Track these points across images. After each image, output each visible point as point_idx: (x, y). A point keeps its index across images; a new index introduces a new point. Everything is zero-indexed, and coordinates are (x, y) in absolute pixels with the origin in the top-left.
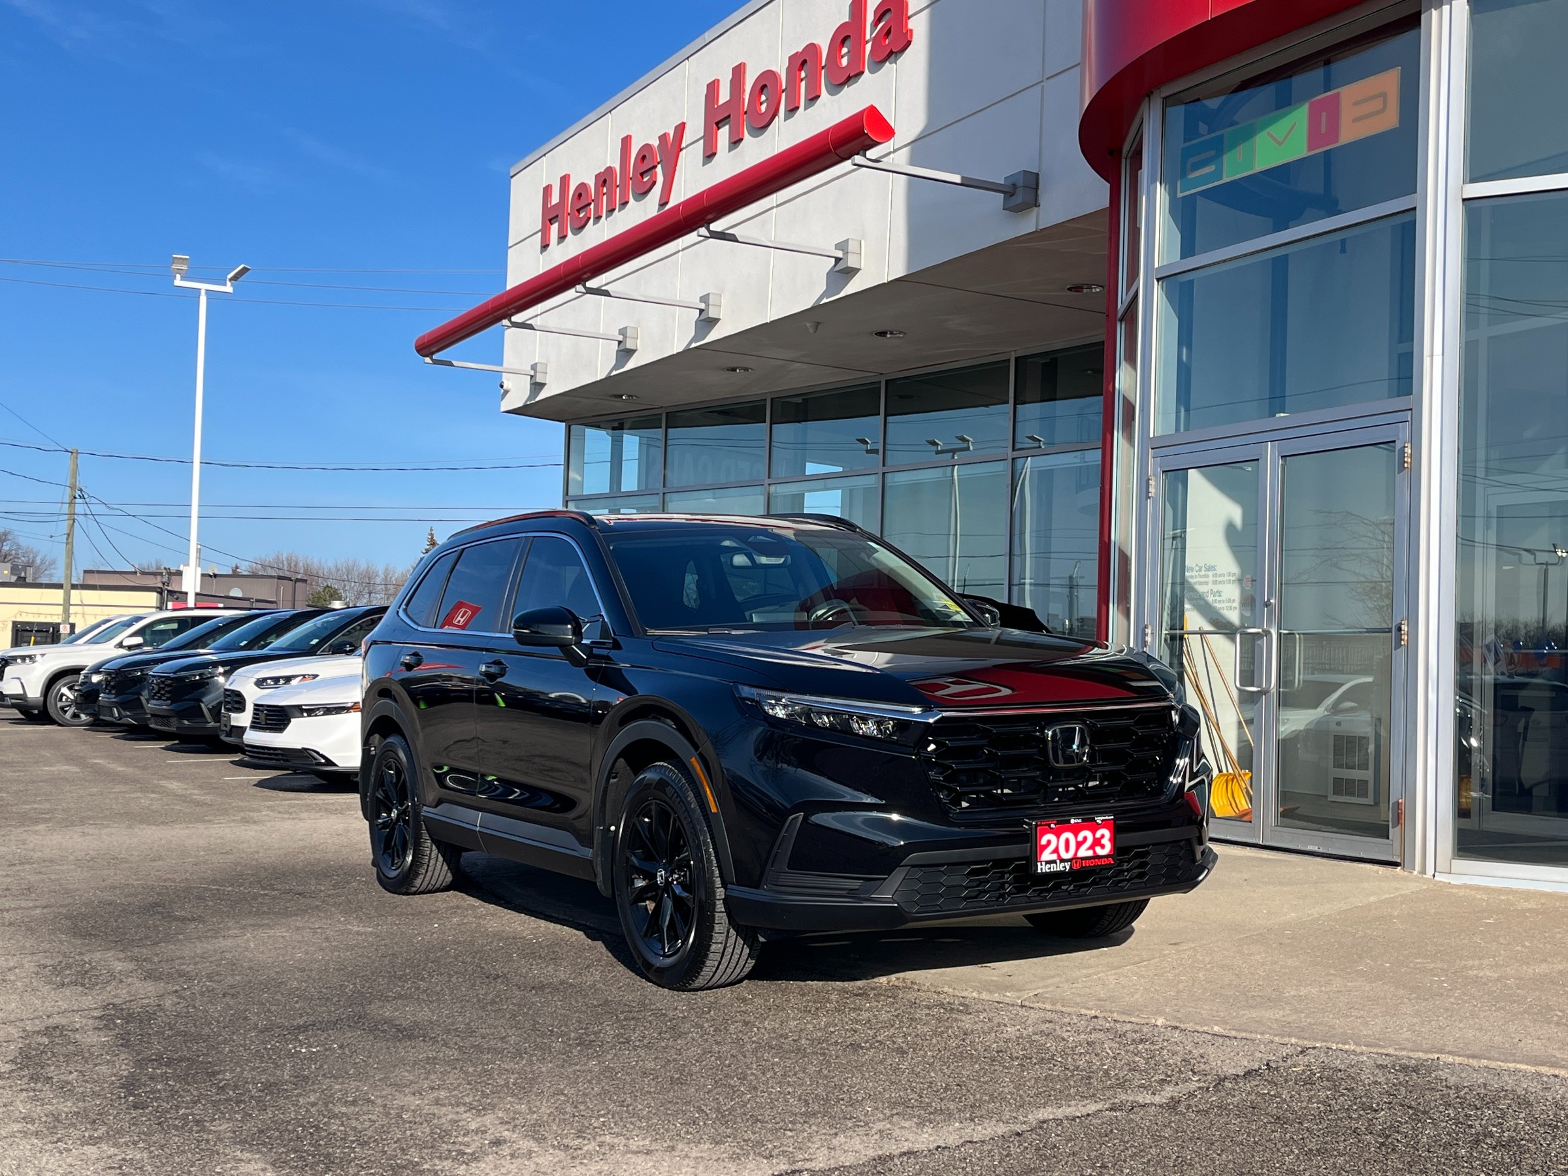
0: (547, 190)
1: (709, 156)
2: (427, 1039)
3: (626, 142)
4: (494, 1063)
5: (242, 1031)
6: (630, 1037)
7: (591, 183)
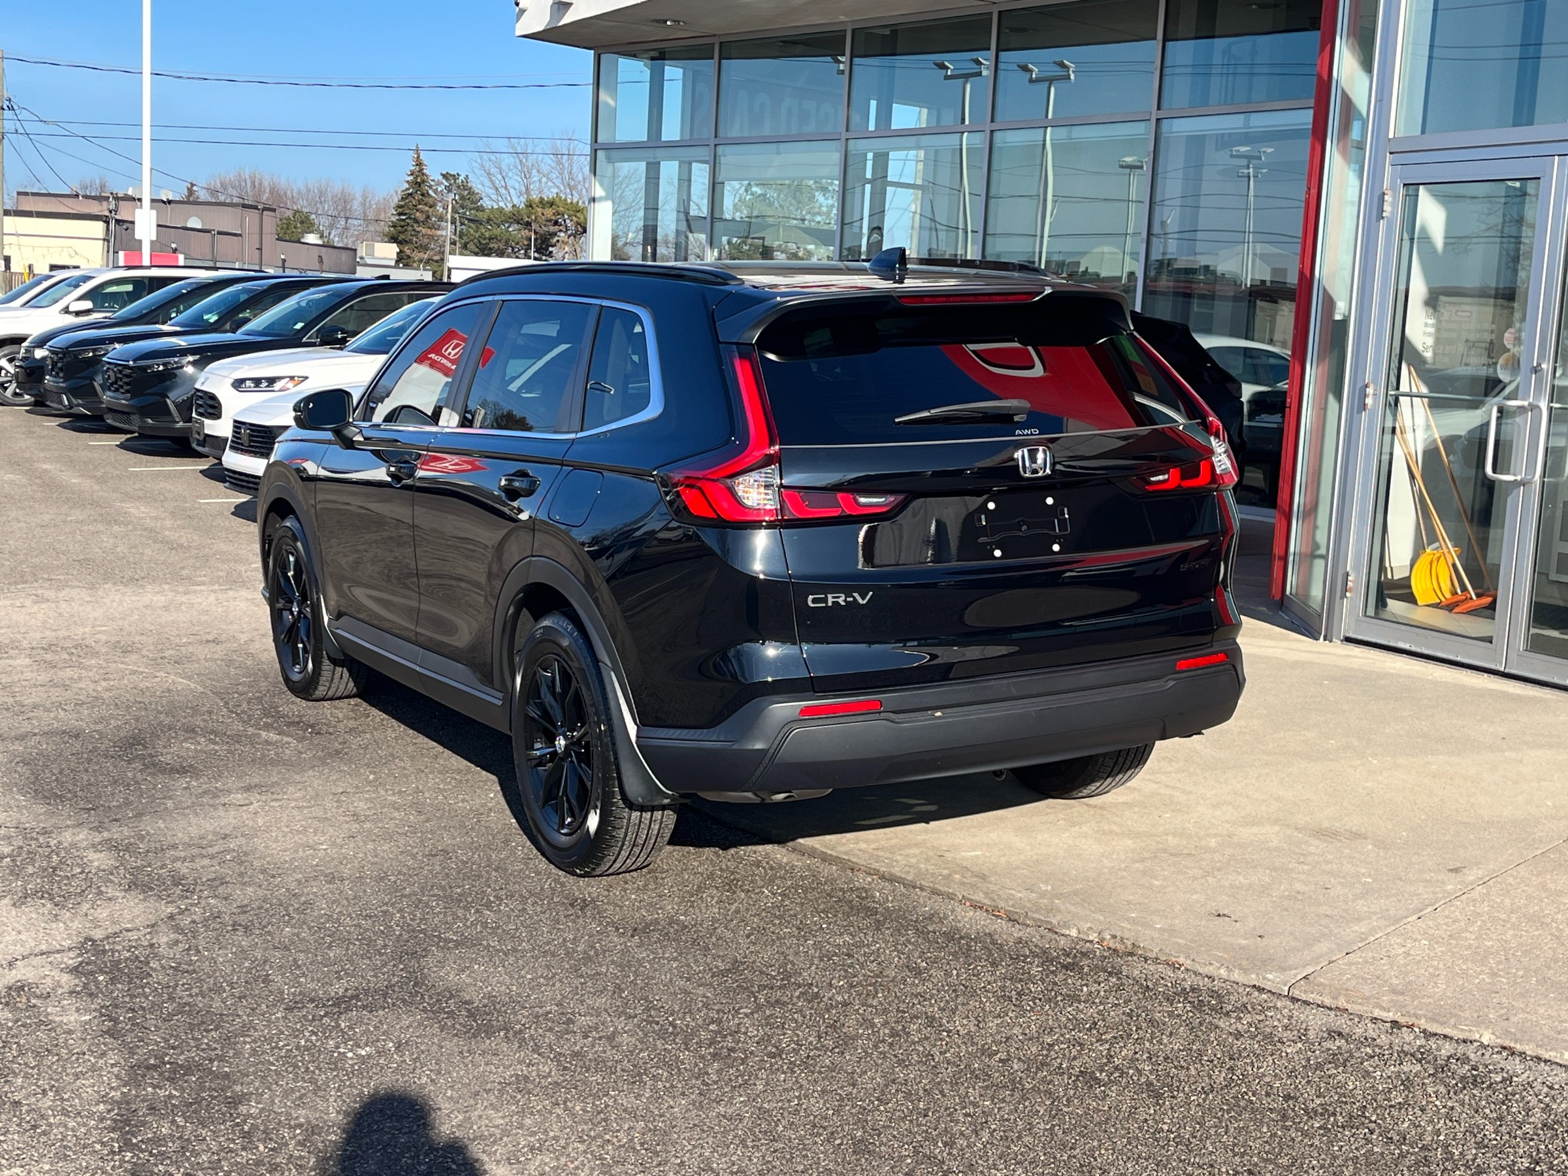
2: (510, 1036)
4: (607, 1095)
5: (264, 1007)
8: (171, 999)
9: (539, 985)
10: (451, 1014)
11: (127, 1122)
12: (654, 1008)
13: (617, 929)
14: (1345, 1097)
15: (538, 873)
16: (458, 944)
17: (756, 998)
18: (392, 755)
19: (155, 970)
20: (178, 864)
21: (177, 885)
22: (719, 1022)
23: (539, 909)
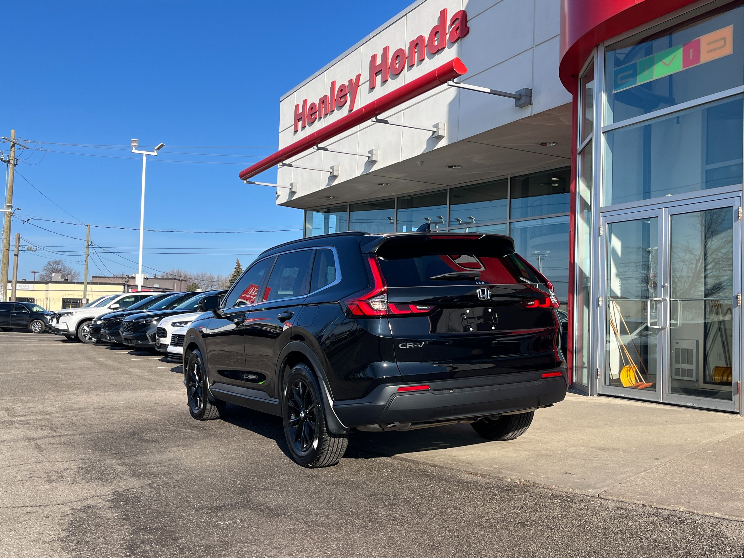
0: (297, 107)
1: (372, 88)
2: (286, 516)
3: (333, 83)
5: (187, 510)
6: (396, 516)
7: (317, 102)
8: (150, 508)
9: (297, 501)
10: (262, 511)
11: (133, 546)
12: (344, 507)
13: (326, 483)
14: (629, 528)
15: (293, 467)
16: (263, 489)
17: (384, 503)
18: (234, 435)
19: (143, 500)
20: (152, 469)
21: (151, 475)
22: (370, 510)
23: (295, 478)
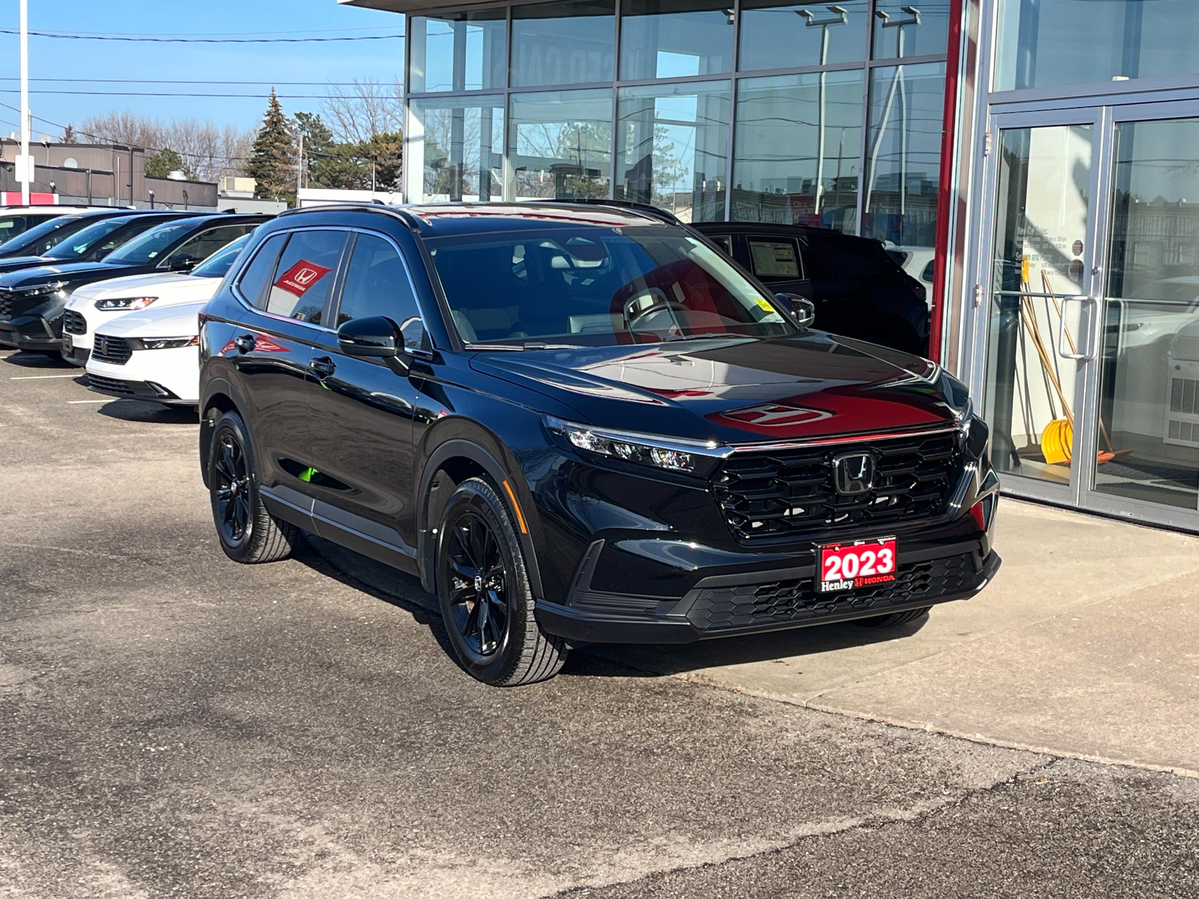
2: (264, 738)
4: (323, 767)
5: (97, 726)
6: (447, 737)
10: (225, 728)
13: (350, 679)
15: (300, 648)
16: (235, 690)
